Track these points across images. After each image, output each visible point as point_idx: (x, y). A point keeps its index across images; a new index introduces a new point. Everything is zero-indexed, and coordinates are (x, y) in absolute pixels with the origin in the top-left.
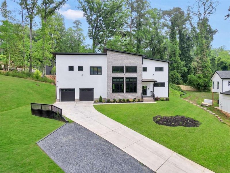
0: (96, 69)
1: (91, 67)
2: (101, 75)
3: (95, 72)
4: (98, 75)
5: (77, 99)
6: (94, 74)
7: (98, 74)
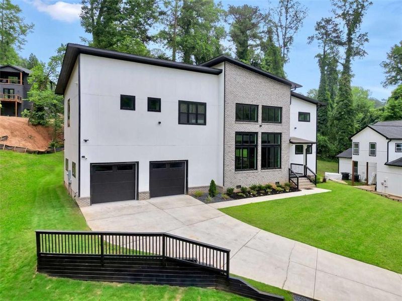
0: (192, 109)
1: (180, 102)
2: (205, 124)
3: (191, 116)
4: (197, 124)
5: (144, 193)
6: (188, 123)
7: (199, 121)
